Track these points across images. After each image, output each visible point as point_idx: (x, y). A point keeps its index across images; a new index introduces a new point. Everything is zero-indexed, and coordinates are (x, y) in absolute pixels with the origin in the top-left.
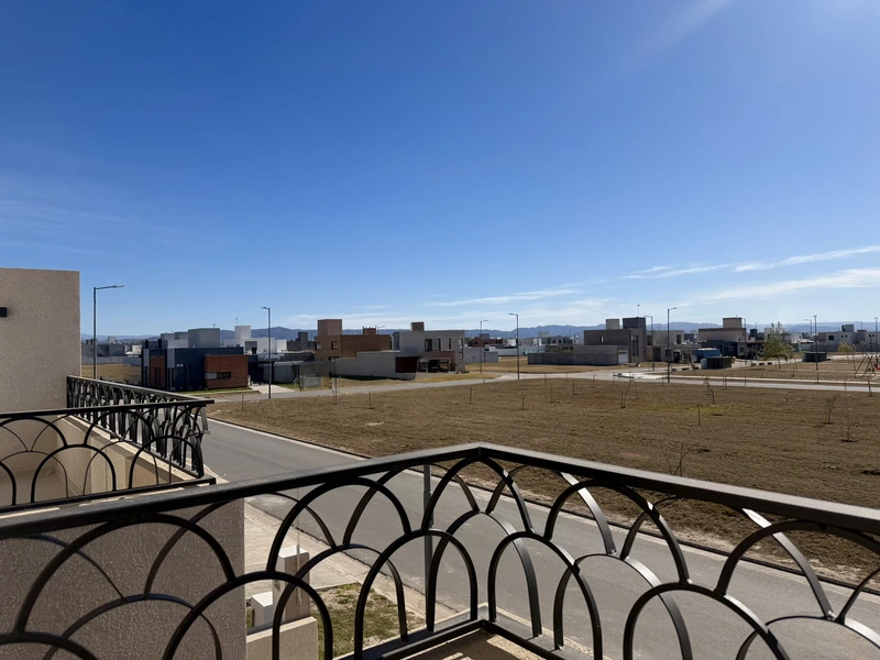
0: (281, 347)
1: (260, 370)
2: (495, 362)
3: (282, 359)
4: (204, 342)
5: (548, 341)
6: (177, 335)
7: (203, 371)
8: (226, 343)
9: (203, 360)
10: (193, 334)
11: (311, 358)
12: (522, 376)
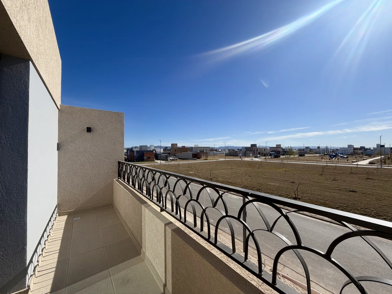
0: (162, 151)
1: (157, 156)
2: (217, 155)
3: (162, 154)
4: (144, 149)
5: (229, 150)
6: (136, 147)
7: (143, 156)
8: (148, 149)
9: (143, 154)
10: (141, 147)
11: (169, 154)
12: (226, 159)
